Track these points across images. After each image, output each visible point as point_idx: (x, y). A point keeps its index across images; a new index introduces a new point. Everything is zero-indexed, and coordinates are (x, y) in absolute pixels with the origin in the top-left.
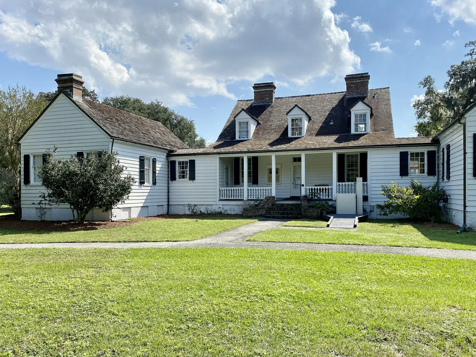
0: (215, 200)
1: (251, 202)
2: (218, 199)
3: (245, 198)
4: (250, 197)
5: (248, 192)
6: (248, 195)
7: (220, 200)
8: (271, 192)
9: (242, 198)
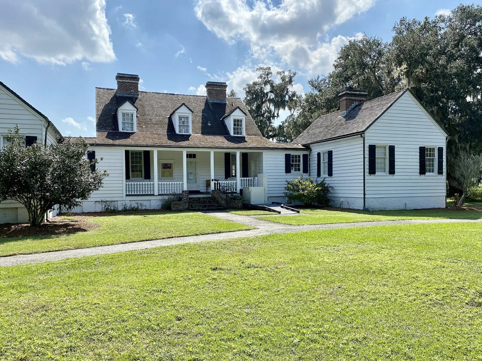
0: (121, 195)
1: (164, 197)
2: (125, 194)
3: (156, 193)
4: (160, 192)
5: (159, 187)
6: (159, 190)
7: (127, 195)
8: (183, 187)
9: (152, 193)
